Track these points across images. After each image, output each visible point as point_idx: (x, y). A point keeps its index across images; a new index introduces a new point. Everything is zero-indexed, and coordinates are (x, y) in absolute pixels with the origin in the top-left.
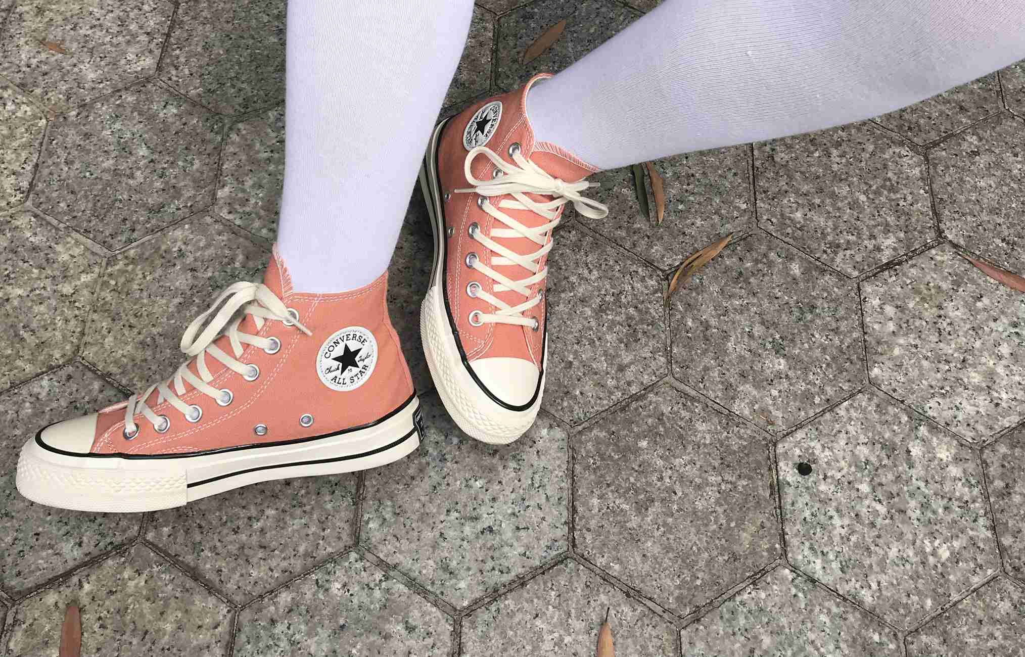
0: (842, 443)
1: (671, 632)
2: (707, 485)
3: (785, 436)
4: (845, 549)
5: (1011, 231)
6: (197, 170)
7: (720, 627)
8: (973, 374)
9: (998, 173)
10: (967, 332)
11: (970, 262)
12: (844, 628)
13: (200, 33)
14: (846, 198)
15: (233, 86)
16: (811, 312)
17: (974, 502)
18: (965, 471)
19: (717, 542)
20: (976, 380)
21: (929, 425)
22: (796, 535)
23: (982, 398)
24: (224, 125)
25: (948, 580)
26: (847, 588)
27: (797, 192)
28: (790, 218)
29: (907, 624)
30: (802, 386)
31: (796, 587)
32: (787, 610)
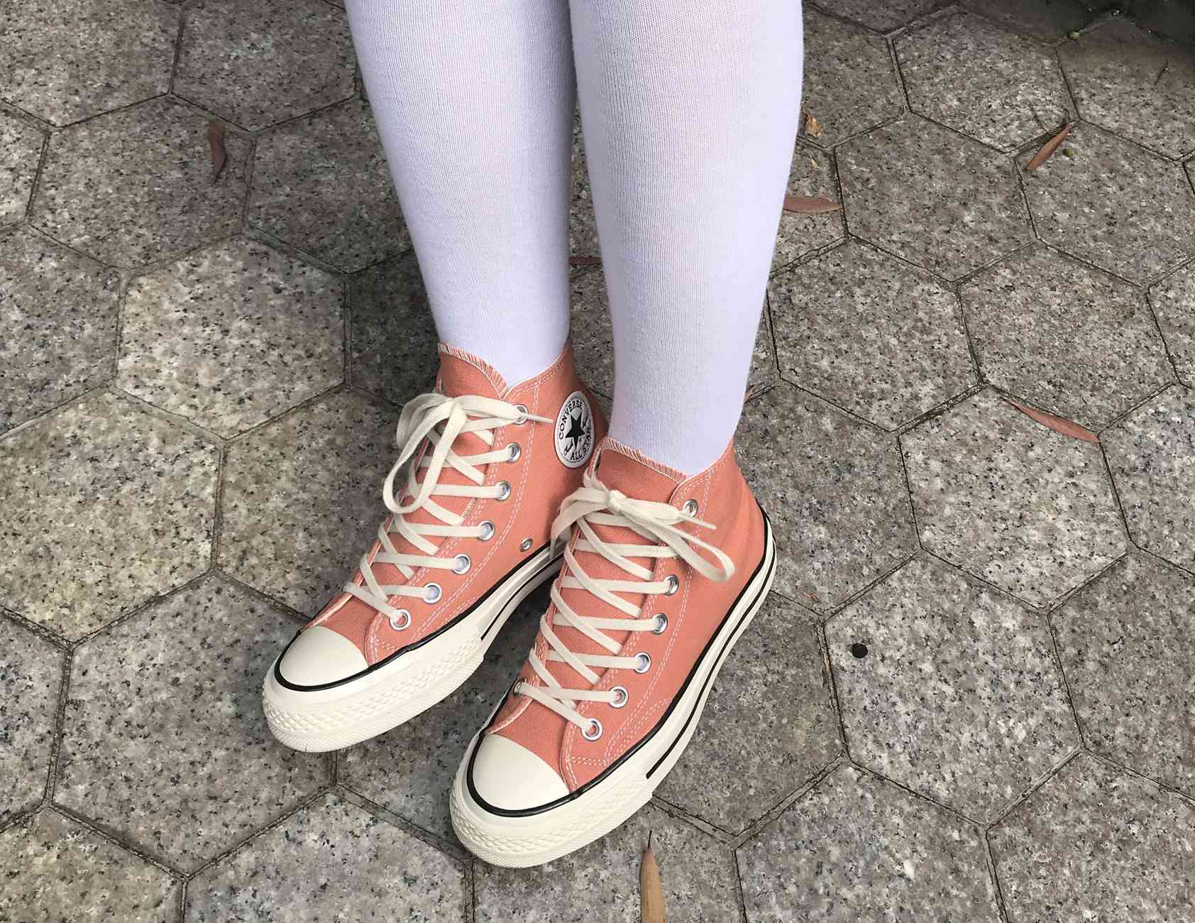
0: (898, 618)
1: (725, 855)
2: (751, 677)
3: (833, 614)
4: (914, 739)
5: (1057, 372)
6: (90, 336)
7: (780, 843)
8: (1032, 532)
9: (1037, 309)
10: (1021, 485)
11: (1017, 408)
12: (920, 828)
13: (81, 168)
14: (875, 342)
15: (129, 232)
16: (850, 472)
17: (1046, 673)
18: (1034, 641)
19: (769, 742)
20: (1036, 538)
21: (991, 591)
22: (857, 728)
23: (1045, 557)
24: (119, 281)
25: (1027, 763)
26: (919, 782)
27: (821, 338)
28: (815, 367)
29: (988, 816)
30: (846, 557)
31: (863, 786)
32: (855, 814)
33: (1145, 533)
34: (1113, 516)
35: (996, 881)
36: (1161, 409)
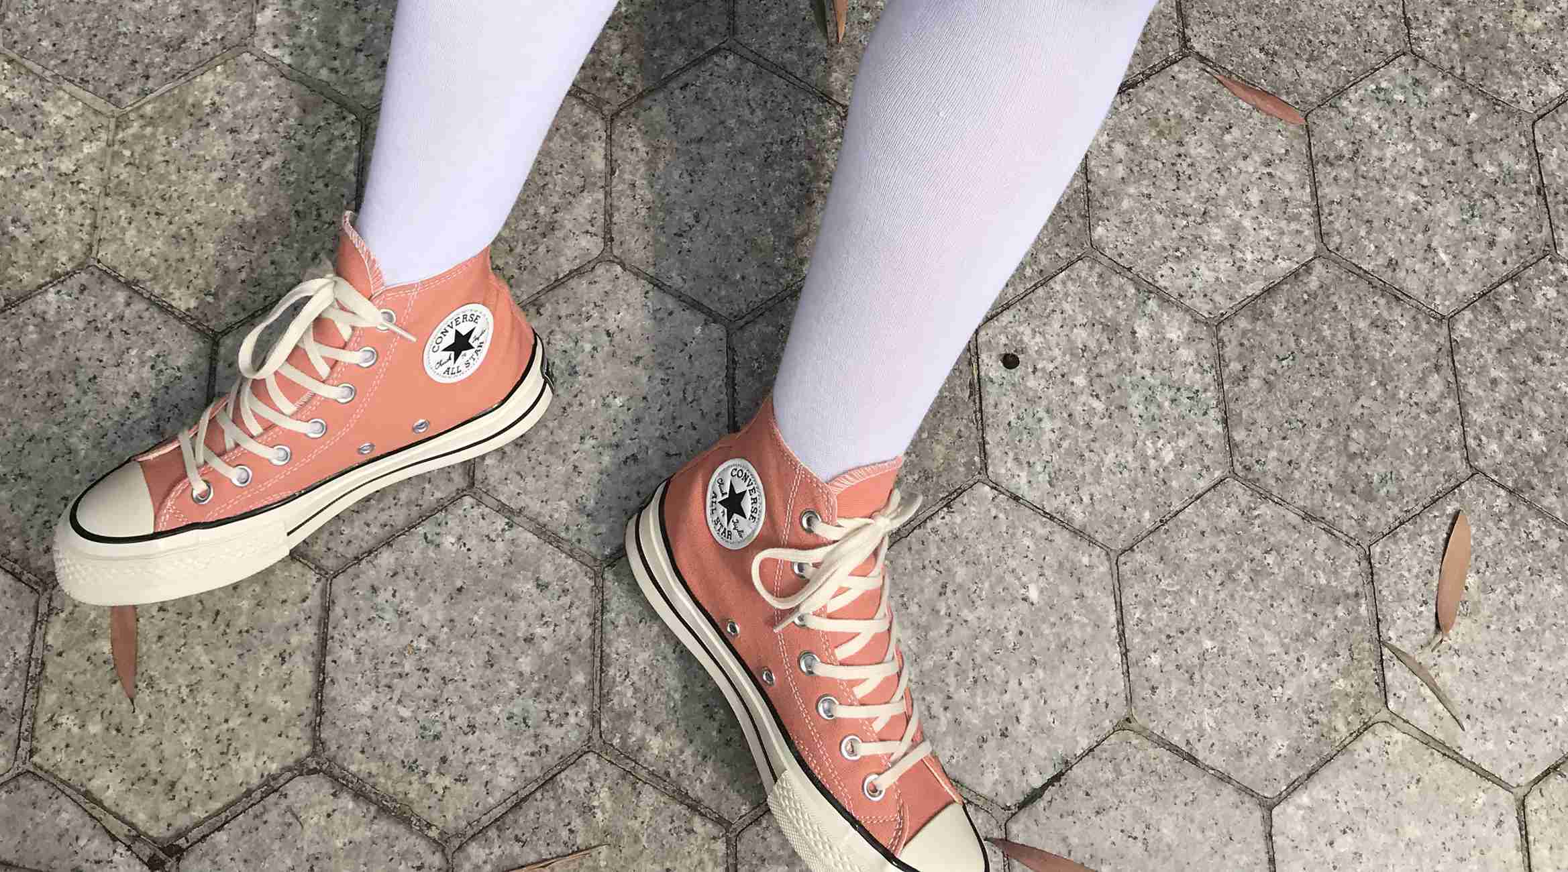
0: (1056, 326)
4: (1056, 457)
5: (1273, 37)
8: (1216, 230)
10: (1210, 175)
11: (1220, 82)
12: (1050, 552)
17: (1205, 391)
18: (1197, 355)
20: (1218, 238)
21: (1160, 298)
22: (998, 444)
23: (1225, 260)
25: (1170, 487)
26: (1055, 505)
29: (1121, 542)
31: (997, 507)
32: (986, 534)
33: (1339, 233)
34: (1306, 213)
35: (1120, 607)
36: (1384, 85)
